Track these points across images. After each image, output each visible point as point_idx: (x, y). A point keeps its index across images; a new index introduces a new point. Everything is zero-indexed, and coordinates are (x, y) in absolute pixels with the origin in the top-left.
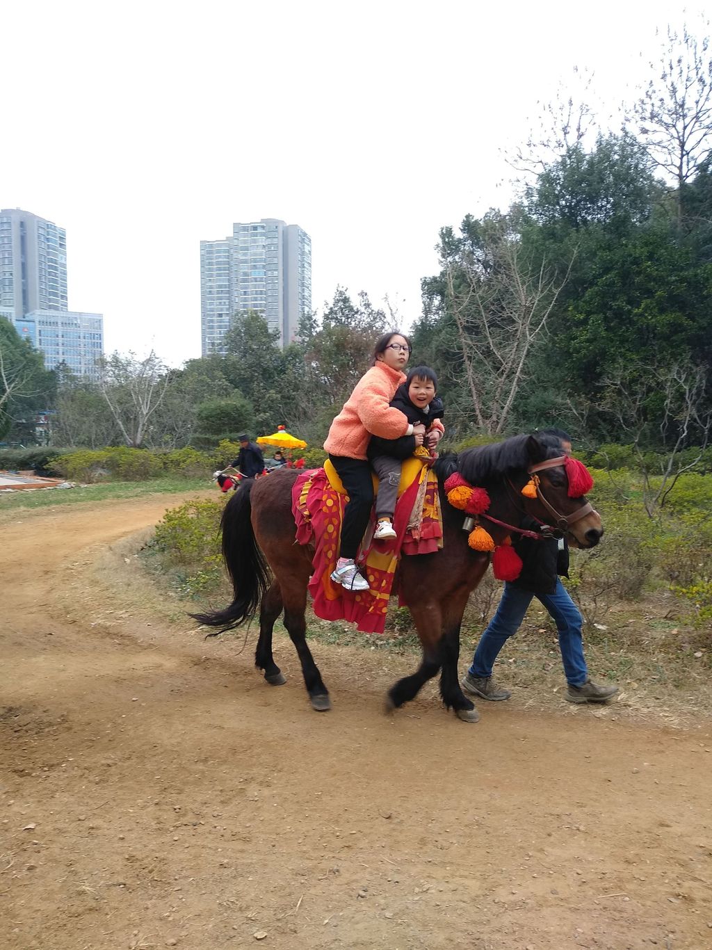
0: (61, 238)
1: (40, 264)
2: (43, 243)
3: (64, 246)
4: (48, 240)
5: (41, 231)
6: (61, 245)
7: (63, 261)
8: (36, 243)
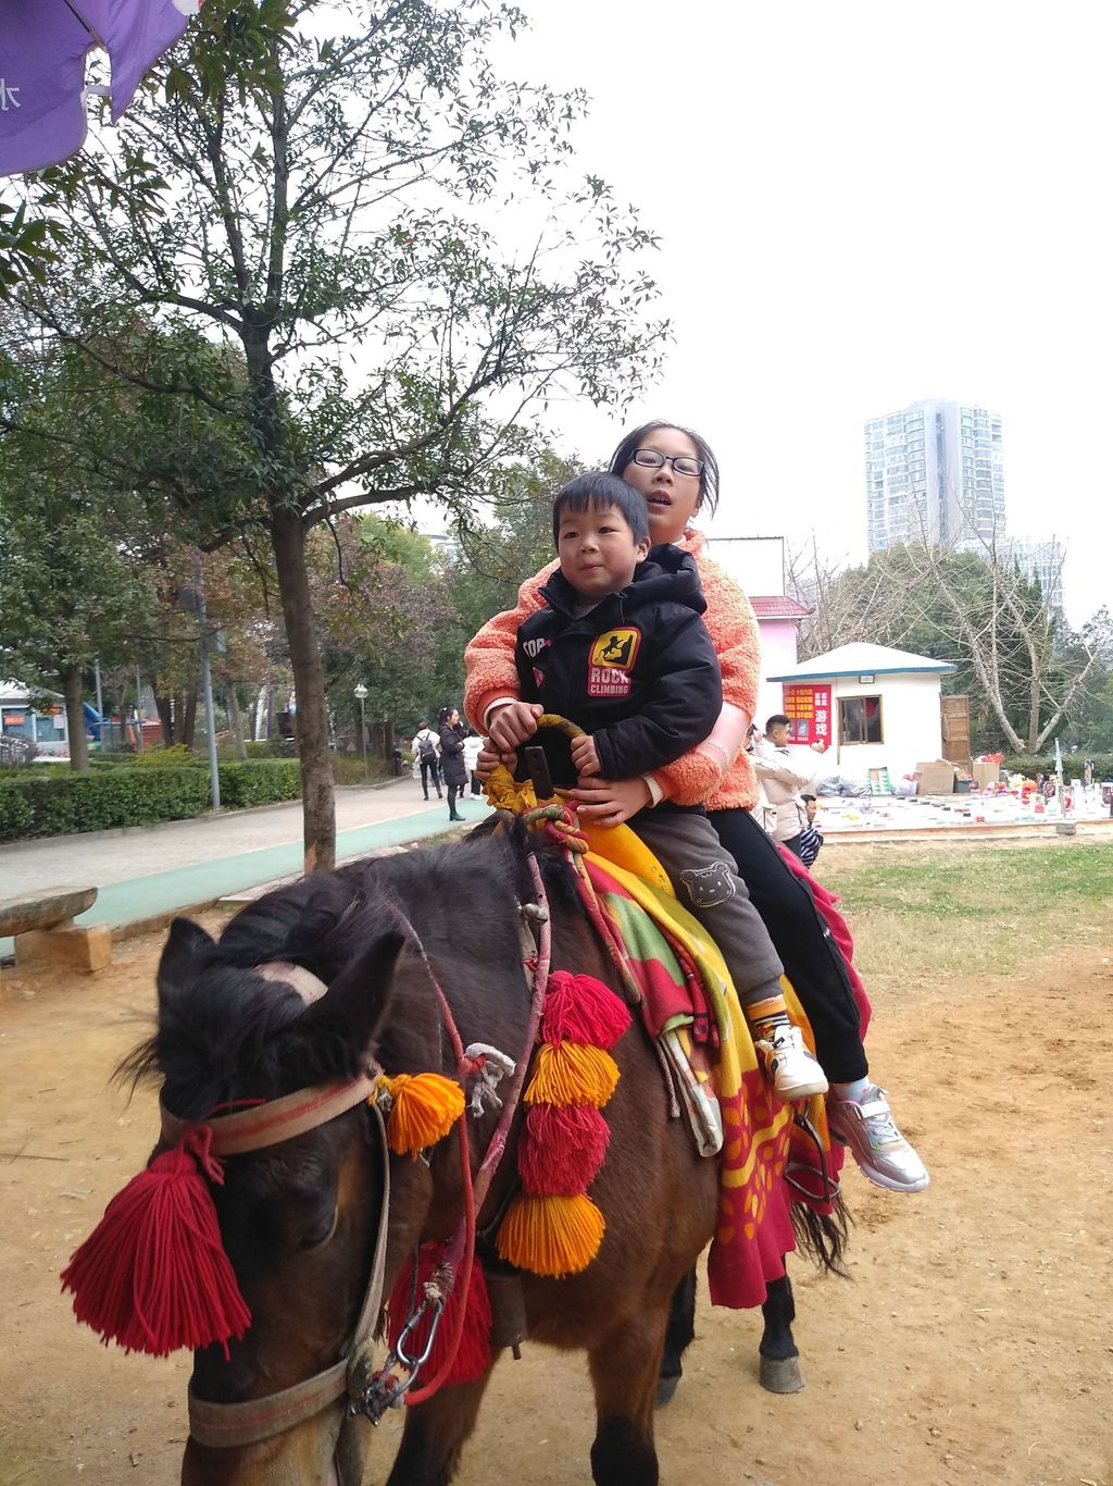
0: (995, 427)
1: (965, 471)
2: (969, 440)
3: (998, 439)
4: (975, 433)
5: (967, 422)
6: (995, 437)
7: (998, 462)
8: (959, 441)
